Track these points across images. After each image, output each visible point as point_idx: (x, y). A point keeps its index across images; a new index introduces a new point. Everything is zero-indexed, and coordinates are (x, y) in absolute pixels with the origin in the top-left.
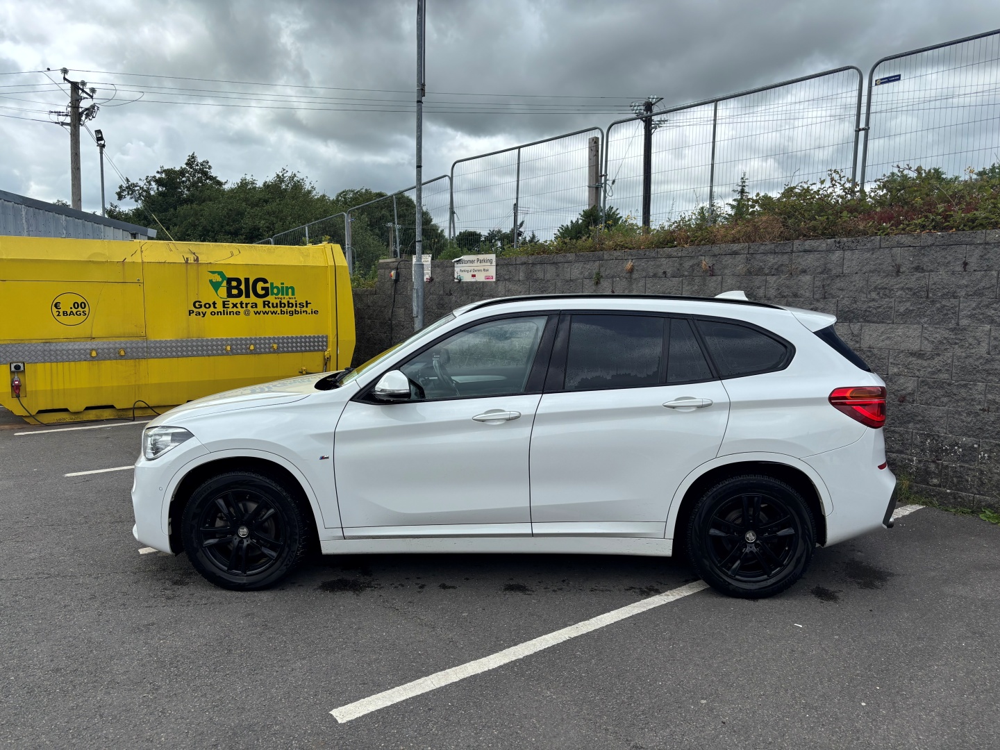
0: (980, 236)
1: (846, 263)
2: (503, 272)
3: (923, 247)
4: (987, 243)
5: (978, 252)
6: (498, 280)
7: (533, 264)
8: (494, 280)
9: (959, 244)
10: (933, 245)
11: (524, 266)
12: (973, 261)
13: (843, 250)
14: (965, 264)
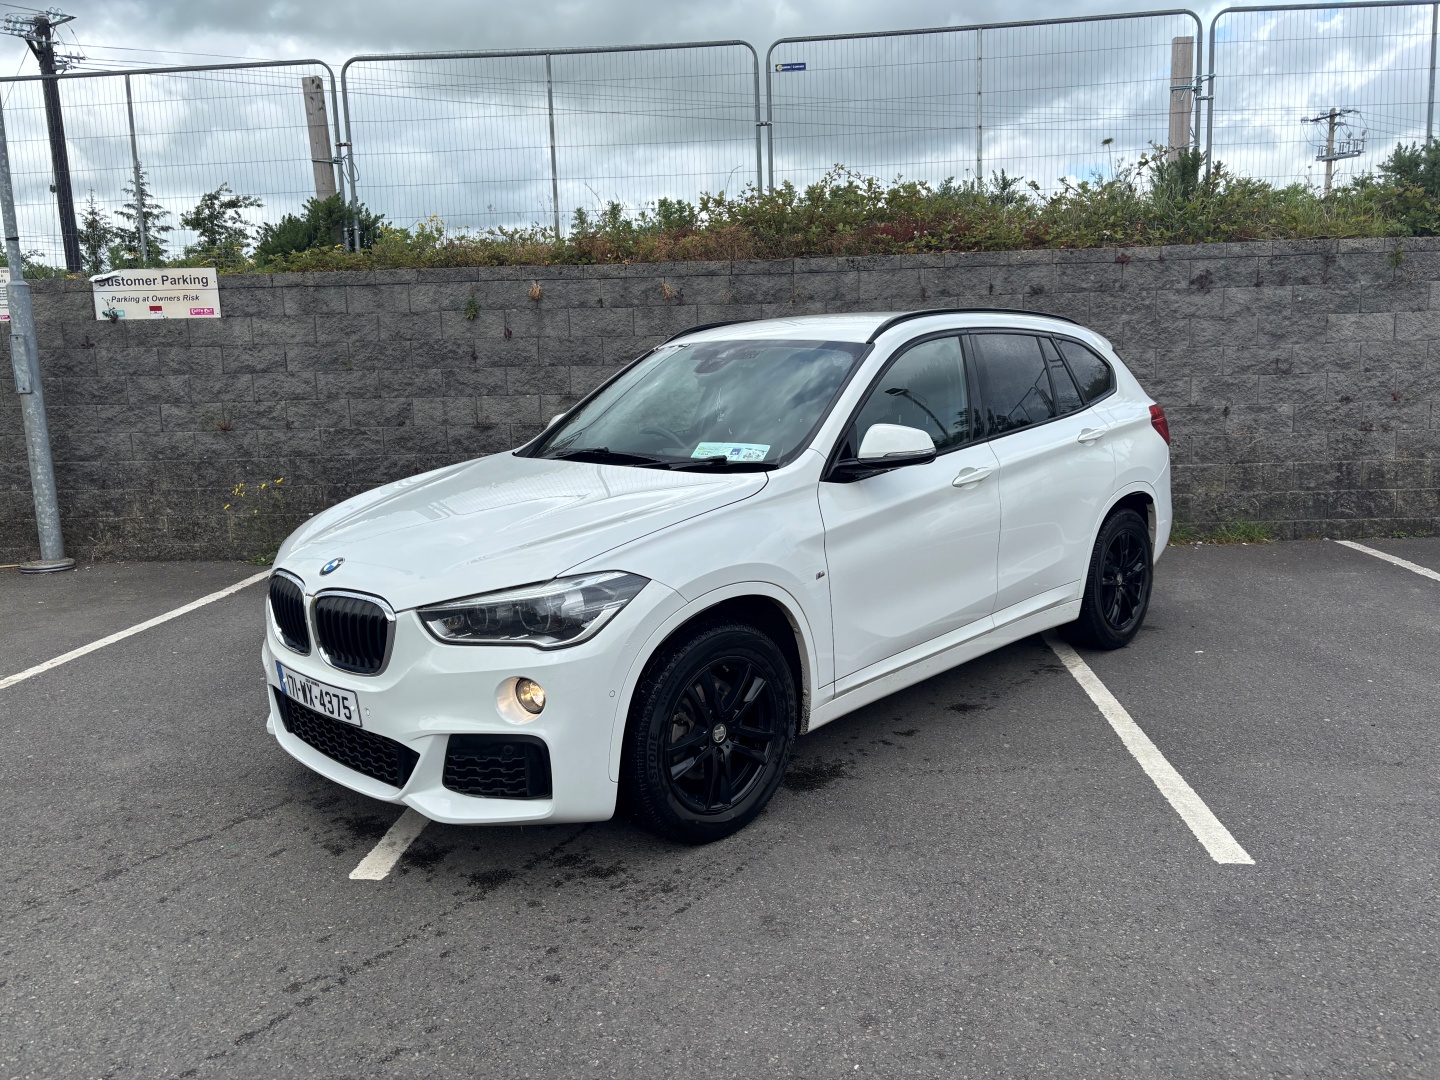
0: (1003, 257)
1: (863, 287)
2: (241, 300)
3: (948, 269)
4: (1010, 265)
5: (1001, 275)
6: (227, 316)
7: (317, 287)
8: (217, 315)
9: (984, 265)
10: (957, 266)
11: (296, 290)
12: (998, 284)
13: (858, 270)
14: (991, 287)
